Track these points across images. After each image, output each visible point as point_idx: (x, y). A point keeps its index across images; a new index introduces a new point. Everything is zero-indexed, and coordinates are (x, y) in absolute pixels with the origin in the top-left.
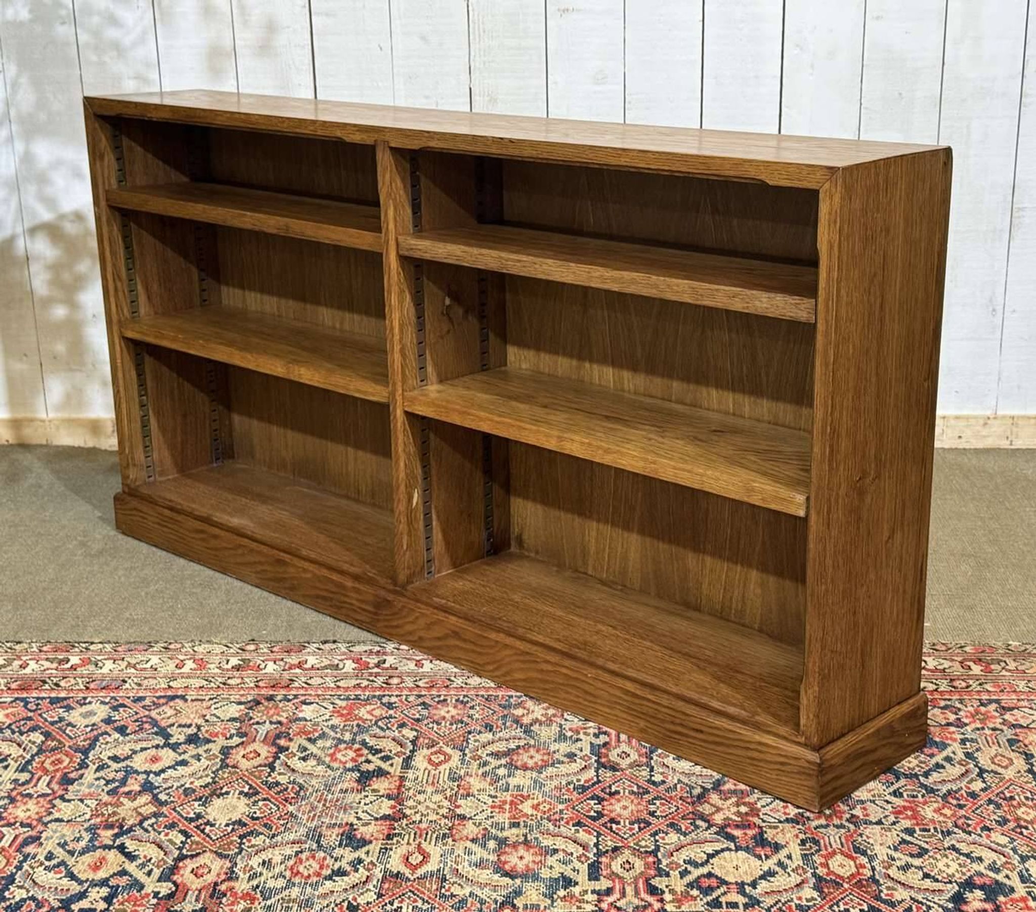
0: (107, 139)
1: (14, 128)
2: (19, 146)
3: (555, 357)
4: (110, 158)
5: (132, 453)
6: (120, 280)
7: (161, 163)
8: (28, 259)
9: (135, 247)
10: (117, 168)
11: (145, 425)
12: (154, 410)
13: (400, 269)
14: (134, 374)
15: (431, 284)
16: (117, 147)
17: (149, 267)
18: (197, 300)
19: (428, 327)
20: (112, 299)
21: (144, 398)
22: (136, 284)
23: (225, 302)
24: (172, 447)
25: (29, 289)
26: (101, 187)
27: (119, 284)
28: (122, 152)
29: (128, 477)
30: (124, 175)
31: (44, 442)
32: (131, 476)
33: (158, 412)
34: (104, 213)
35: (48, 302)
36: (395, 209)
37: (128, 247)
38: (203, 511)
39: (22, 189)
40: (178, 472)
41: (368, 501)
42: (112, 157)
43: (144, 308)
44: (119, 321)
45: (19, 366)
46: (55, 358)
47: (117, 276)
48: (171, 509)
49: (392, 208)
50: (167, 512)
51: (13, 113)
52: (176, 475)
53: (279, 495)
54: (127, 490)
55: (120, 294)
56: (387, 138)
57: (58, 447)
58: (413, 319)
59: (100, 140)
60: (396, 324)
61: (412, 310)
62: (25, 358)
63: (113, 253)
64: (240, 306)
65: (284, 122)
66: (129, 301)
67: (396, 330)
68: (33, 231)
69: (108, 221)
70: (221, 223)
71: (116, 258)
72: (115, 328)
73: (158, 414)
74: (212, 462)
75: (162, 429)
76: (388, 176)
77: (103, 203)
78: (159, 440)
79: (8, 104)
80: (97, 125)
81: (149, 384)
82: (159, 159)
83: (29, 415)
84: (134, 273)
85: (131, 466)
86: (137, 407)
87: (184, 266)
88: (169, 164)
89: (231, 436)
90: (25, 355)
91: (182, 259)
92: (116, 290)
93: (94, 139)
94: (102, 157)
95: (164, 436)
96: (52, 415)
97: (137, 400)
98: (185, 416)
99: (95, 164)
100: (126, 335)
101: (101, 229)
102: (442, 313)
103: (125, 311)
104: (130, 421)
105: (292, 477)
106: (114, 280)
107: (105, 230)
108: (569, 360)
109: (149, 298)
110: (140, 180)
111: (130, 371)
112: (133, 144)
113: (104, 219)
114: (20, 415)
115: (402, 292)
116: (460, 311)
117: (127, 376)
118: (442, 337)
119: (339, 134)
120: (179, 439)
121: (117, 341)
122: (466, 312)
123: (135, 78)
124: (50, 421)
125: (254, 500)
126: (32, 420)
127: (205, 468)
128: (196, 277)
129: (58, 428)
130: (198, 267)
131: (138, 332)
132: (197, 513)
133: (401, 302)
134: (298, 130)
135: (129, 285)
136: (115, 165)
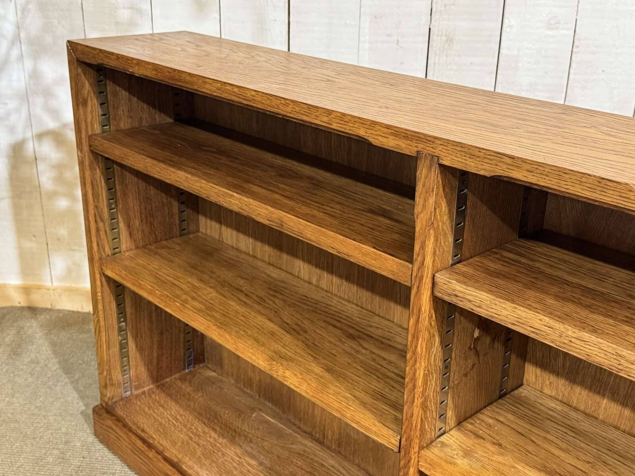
0: (91, 85)
1: (24, 48)
2: (28, 64)
3: (598, 398)
4: (93, 103)
5: (110, 374)
6: (102, 220)
7: (145, 106)
8: (36, 159)
9: (118, 188)
10: (101, 112)
11: (123, 346)
12: (132, 334)
13: (433, 312)
14: (114, 305)
15: (462, 319)
16: (101, 93)
17: (131, 205)
18: (176, 230)
19: (453, 367)
20: (94, 239)
21: (123, 324)
22: (118, 222)
23: (202, 229)
24: (148, 364)
25: (37, 184)
26: (84, 132)
27: (101, 225)
28: (106, 96)
29: (106, 395)
30: (109, 120)
31: (49, 306)
32: (108, 395)
33: (137, 336)
34: (87, 158)
35: (53, 195)
36: (436, 240)
37: (110, 189)
38: (173, 453)
39: (30, 101)
40: (153, 383)
41: (333, 447)
42: (95, 101)
43: (125, 243)
44: (101, 259)
45: (28, 245)
46: (59, 239)
47: (99, 217)
48: (144, 441)
49: (432, 239)
50: (139, 443)
51: (23, 35)
52: (151, 386)
53: (245, 427)
54: (104, 405)
55: (102, 233)
56: (437, 152)
57: (59, 311)
58: (440, 364)
59: (83, 86)
60: (420, 374)
61: (440, 355)
62: (34, 238)
63: (96, 196)
64: (217, 237)
65: (287, 105)
66: (110, 239)
67: (420, 382)
68: (40, 136)
69: (91, 164)
70: (204, 196)
71: (98, 201)
72: (96, 265)
73: (136, 337)
74: (184, 369)
75: (140, 349)
76: (431, 201)
77: (86, 148)
78: (136, 359)
79: (18, 28)
80: (80, 70)
81: (129, 310)
82: (143, 102)
83: (37, 283)
84: (116, 213)
85: (108, 386)
86: (116, 332)
87: (165, 201)
88: (154, 107)
89: (202, 343)
90: (34, 236)
91: (163, 195)
92: (98, 230)
93: (76, 84)
94: (85, 103)
95: (141, 354)
96: (56, 284)
97: (116, 327)
98: (162, 334)
99: (78, 109)
100: (106, 273)
101: (84, 173)
102: (470, 348)
103: (107, 248)
104: (109, 348)
105: (257, 397)
106: (96, 221)
107: (88, 173)
108: (620, 408)
109: (131, 234)
110: (125, 124)
111: (110, 302)
112: (118, 88)
113: (87, 163)
114: (30, 282)
115: (432, 336)
116: (488, 340)
117: (107, 308)
118: (466, 375)
119: (362, 132)
120: (155, 354)
121: (98, 276)
122: (494, 339)
123: (130, 8)
124: (54, 290)
125: (223, 437)
126: (39, 288)
127: (177, 375)
128: (176, 210)
129: (60, 295)
130: (178, 201)
131: (117, 274)
132: (167, 454)
133: (429, 349)
134: (305, 118)
135: (112, 224)
136: (98, 111)
